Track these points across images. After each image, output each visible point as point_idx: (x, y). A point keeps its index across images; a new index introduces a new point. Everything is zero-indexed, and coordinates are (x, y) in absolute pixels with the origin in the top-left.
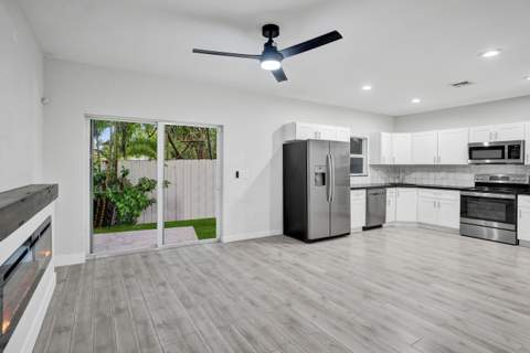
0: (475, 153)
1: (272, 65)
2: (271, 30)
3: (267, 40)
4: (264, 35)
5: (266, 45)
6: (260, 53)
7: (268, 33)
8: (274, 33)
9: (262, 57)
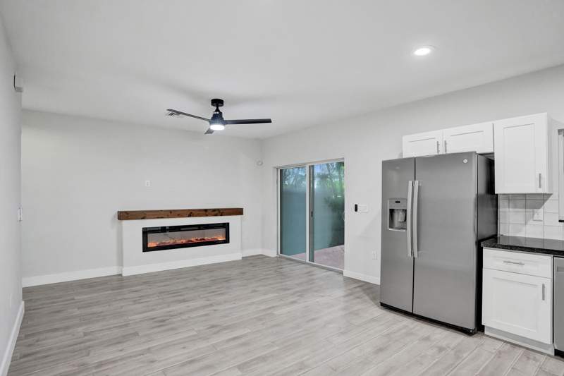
8: (220, 104)
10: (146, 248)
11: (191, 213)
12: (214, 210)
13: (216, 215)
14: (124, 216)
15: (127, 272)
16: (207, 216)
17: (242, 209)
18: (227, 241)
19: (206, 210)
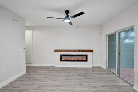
8: (68, 12)
10: (61, 60)
11: (74, 51)
12: (82, 50)
13: (83, 52)
14: (56, 51)
15: (56, 66)
16: (79, 52)
17: (92, 50)
18: (87, 61)
19: (79, 50)
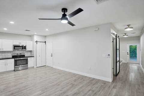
0: (16, 48)
1: (65, 22)
2: (65, 10)
3: (63, 13)
4: (62, 12)
5: (63, 15)
6: (61, 18)
7: (63, 11)
8: (65, 11)
9: (61, 19)
